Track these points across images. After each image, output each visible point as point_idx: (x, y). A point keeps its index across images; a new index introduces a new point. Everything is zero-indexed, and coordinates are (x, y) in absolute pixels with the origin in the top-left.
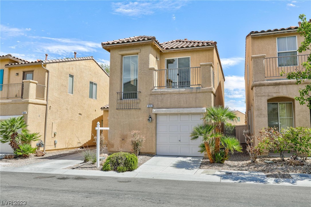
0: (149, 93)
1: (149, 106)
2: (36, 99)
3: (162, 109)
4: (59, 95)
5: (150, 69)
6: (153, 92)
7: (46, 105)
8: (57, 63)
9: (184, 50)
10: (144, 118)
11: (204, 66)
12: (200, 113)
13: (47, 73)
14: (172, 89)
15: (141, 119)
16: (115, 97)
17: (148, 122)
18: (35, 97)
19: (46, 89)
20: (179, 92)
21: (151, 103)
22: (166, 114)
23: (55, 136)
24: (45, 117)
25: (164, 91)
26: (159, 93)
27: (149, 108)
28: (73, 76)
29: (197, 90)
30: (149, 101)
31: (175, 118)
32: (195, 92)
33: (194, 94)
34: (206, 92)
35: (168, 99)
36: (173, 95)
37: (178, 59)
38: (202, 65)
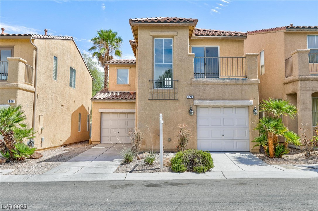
0: (189, 83)
1: (189, 97)
2: (25, 83)
3: (205, 101)
4: (45, 81)
5: (189, 56)
6: (194, 81)
7: (34, 93)
8: (44, 40)
9: (215, 38)
10: (183, 111)
11: (250, 57)
12: (245, 106)
13: (35, 51)
14: (215, 79)
15: (179, 111)
16: (146, 86)
17: (188, 115)
18: (24, 81)
19: (34, 71)
20: (224, 82)
21: (191, 93)
22: (207, 107)
23: (41, 133)
24: (33, 107)
25: (206, 81)
26: (201, 83)
27: (189, 100)
28: (57, 58)
29: (243, 82)
30: (189, 91)
31: (218, 111)
32: (241, 83)
33: (240, 85)
34: (252, 84)
35: (211, 90)
36: (217, 85)
37: (206, 47)
38: (248, 56)
